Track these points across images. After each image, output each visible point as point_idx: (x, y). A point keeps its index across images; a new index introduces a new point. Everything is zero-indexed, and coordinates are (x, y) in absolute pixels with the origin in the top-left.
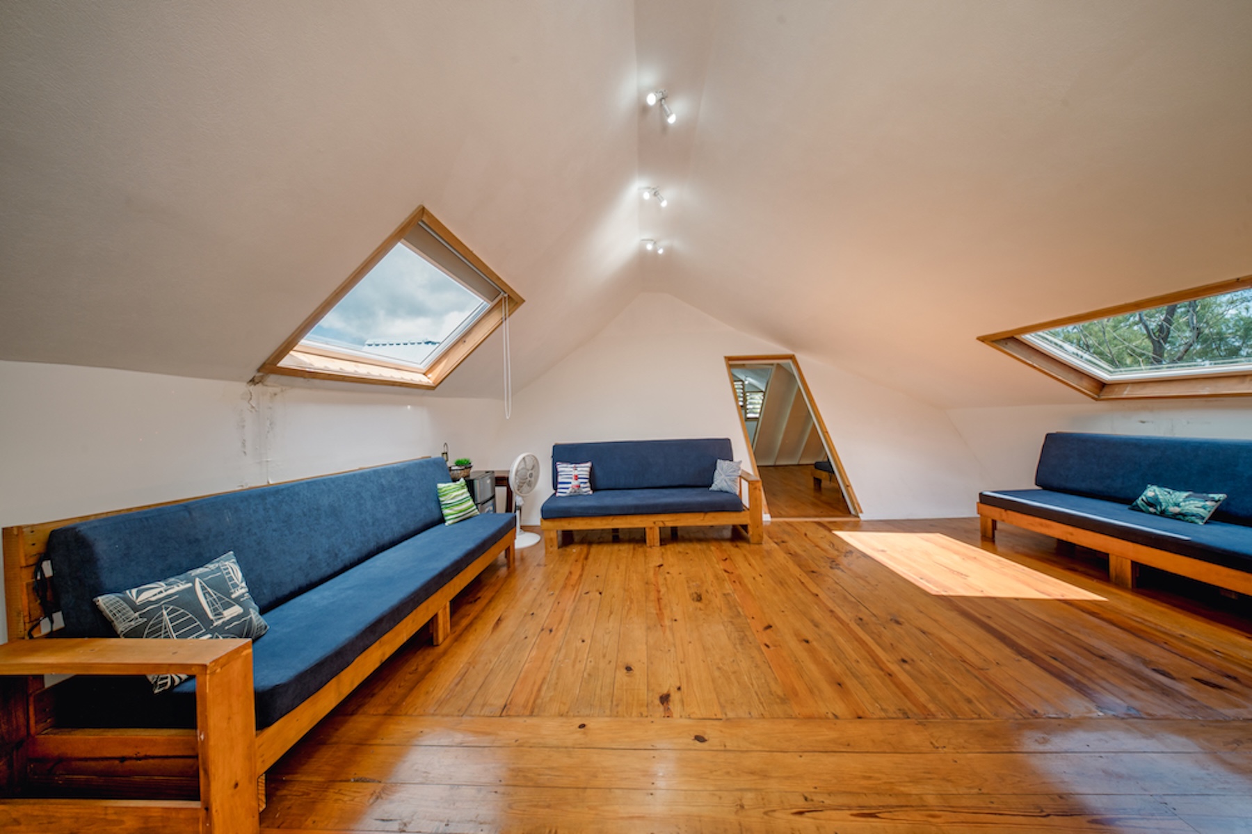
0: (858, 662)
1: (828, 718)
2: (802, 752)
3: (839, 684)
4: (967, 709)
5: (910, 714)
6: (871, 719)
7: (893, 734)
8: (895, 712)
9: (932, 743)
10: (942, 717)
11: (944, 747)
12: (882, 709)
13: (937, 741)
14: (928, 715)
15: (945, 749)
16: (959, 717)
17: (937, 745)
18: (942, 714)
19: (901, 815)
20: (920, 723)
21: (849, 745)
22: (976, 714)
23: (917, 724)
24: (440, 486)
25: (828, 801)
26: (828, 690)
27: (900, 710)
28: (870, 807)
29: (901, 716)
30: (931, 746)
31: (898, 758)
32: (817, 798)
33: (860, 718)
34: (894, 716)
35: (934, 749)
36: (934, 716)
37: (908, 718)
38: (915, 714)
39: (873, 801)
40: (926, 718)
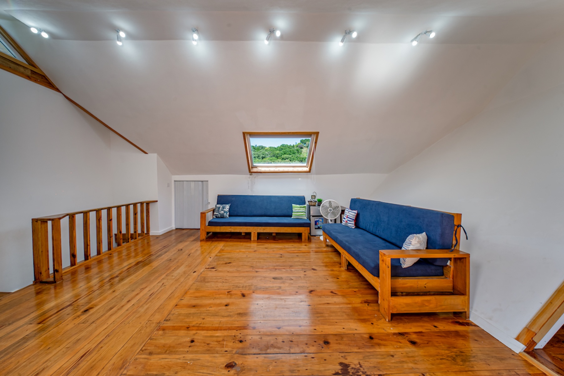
0: (203, 319)
1: (182, 297)
2: (176, 288)
3: (194, 306)
4: (149, 348)
5: (165, 322)
6: (173, 308)
7: (163, 311)
8: (170, 317)
9: (151, 321)
10: (155, 333)
11: (146, 324)
12: (174, 314)
13: (150, 323)
14: (160, 328)
15: (146, 323)
16: (149, 340)
17: (149, 322)
18: (155, 334)
19: (145, 300)
20: (159, 323)
21: (170, 298)
22: (144, 350)
23: (160, 321)
24: (293, 205)
25: (161, 289)
26: (194, 302)
27: (170, 320)
28: (152, 296)
29: (167, 318)
30: (150, 320)
31: (156, 308)
32: (163, 288)
33: (176, 305)
34: (169, 316)
35: (149, 320)
36: (158, 330)
37: (165, 320)
38: (164, 324)
39: (153, 297)
40: (159, 326)
